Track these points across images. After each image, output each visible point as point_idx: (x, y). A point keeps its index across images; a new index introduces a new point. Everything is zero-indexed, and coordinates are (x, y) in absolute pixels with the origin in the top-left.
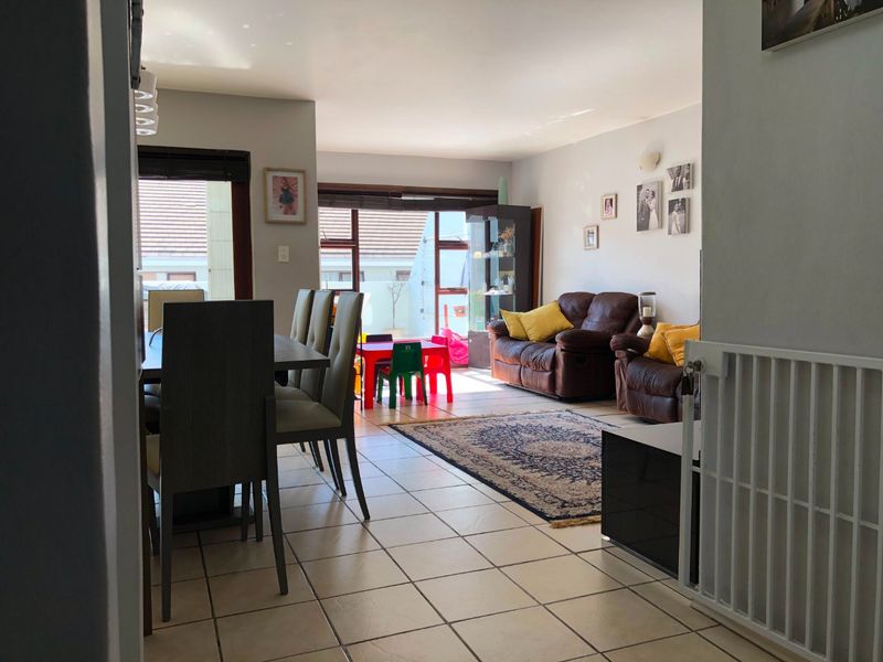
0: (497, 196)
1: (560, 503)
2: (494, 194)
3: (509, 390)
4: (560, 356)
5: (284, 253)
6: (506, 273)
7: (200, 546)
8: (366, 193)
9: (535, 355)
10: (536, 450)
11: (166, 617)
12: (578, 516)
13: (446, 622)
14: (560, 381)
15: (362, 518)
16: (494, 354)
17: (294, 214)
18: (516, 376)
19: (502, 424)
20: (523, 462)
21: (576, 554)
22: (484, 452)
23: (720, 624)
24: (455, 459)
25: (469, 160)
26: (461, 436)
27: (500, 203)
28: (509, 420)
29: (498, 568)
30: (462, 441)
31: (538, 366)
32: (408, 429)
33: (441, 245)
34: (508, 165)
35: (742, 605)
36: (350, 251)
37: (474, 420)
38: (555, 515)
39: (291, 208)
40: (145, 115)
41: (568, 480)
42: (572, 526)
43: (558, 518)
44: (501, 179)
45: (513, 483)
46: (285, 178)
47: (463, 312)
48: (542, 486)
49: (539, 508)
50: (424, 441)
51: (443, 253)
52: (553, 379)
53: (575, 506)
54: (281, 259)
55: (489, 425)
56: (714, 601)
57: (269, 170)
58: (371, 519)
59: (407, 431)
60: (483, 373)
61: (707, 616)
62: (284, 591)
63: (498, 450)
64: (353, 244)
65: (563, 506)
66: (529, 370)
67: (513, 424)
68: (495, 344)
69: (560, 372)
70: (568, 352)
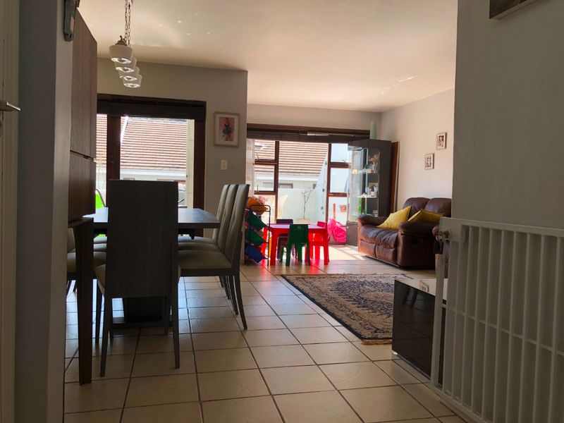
0: (369, 134)
1: (374, 329)
2: (367, 133)
3: (369, 259)
4: (401, 238)
5: (224, 165)
6: (374, 184)
7: (139, 336)
8: (285, 131)
9: (385, 237)
10: (371, 297)
11: (102, 374)
12: (383, 339)
13: (271, 394)
14: (400, 255)
15: (242, 328)
16: (360, 236)
17: (232, 140)
18: (372, 251)
19: (355, 280)
20: (359, 304)
21: (373, 362)
22: (336, 296)
23: (456, 415)
24: (315, 298)
25: (356, 111)
26: (326, 286)
27: (371, 138)
28: (361, 277)
29: (318, 365)
30: (325, 288)
31: (386, 244)
32: (291, 278)
33: (331, 165)
34: (378, 115)
35: (467, 402)
36: (273, 167)
37: (337, 276)
38: (367, 336)
39: (230, 136)
40: (130, 74)
41: (385, 316)
42: (377, 344)
43: (369, 339)
44: (372, 123)
45: (348, 315)
46: (226, 118)
47: (345, 209)
48: (366, 319)
49: (359, 331)
50: (299, 286)
51: (333, 170)
52: (395, 253)
53: (384, 332)
54: (222, 168)
55: (346, 280)
56: (451, 398)
57: (217, 113)
58: (248, 329)
59: (291, 280)
60: (352, 249)
61: (449, 409)
62: (177, 366)
63: (347, 295)
64: (275, 163)
65: (376, 332)
66: (381, 247)
67: (362, 280)
68: (361, 229)
69: (400, 249)
70: (405, 235)
